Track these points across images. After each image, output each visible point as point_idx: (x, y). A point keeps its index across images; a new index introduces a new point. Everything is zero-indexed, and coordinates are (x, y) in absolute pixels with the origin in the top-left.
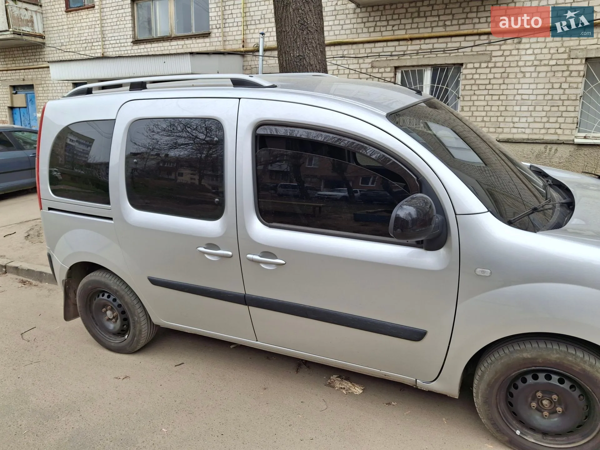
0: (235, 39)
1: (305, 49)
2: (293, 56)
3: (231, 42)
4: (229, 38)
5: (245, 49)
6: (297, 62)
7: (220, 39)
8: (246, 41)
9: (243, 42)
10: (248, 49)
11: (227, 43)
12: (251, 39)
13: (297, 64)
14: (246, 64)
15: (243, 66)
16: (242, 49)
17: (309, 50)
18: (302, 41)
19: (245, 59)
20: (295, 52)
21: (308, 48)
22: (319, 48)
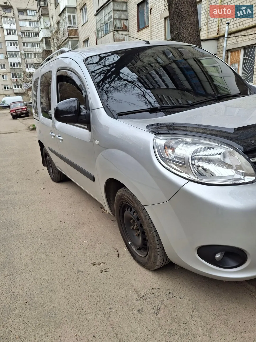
0: (214, 30)
1: (181, 29)
2: (175, 34)
3: (212, 33)
4: (210, 30)
5: (219, 35)
6: (177, 37)
7: (206, 32)
8: (220, 30)
9: (218, 31)
10: (220, 35)
11: (210, 33)
12: (223, 28)
13: (177, 39)
14: (219, 45)
15: (217, 47)
16: (217, 36)
17: (183, 28)
18: (179, 23)
19: (219, 42)
20: (176, 31)
21: (183, 27)
22: (190, 26)
